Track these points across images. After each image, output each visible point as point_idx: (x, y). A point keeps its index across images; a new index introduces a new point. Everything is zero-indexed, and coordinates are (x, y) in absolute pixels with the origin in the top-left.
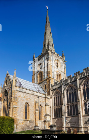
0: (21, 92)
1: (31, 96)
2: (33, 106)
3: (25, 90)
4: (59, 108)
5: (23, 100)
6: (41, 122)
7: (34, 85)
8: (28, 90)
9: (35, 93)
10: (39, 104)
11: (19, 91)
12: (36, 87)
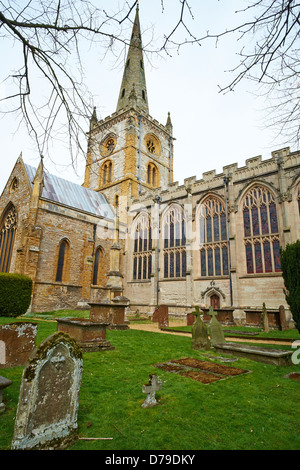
0: (52, 213)
1: (78, 224)
2: (79, 249)
3: (63, 209)
4: (145, 257)
5: (55, 234)
6: (96, 291)
7: (87, 195)
8: (71, 208)
9: (88, 217)
10: (96, 246)
11: (48, 212)
12: (93, 199)
